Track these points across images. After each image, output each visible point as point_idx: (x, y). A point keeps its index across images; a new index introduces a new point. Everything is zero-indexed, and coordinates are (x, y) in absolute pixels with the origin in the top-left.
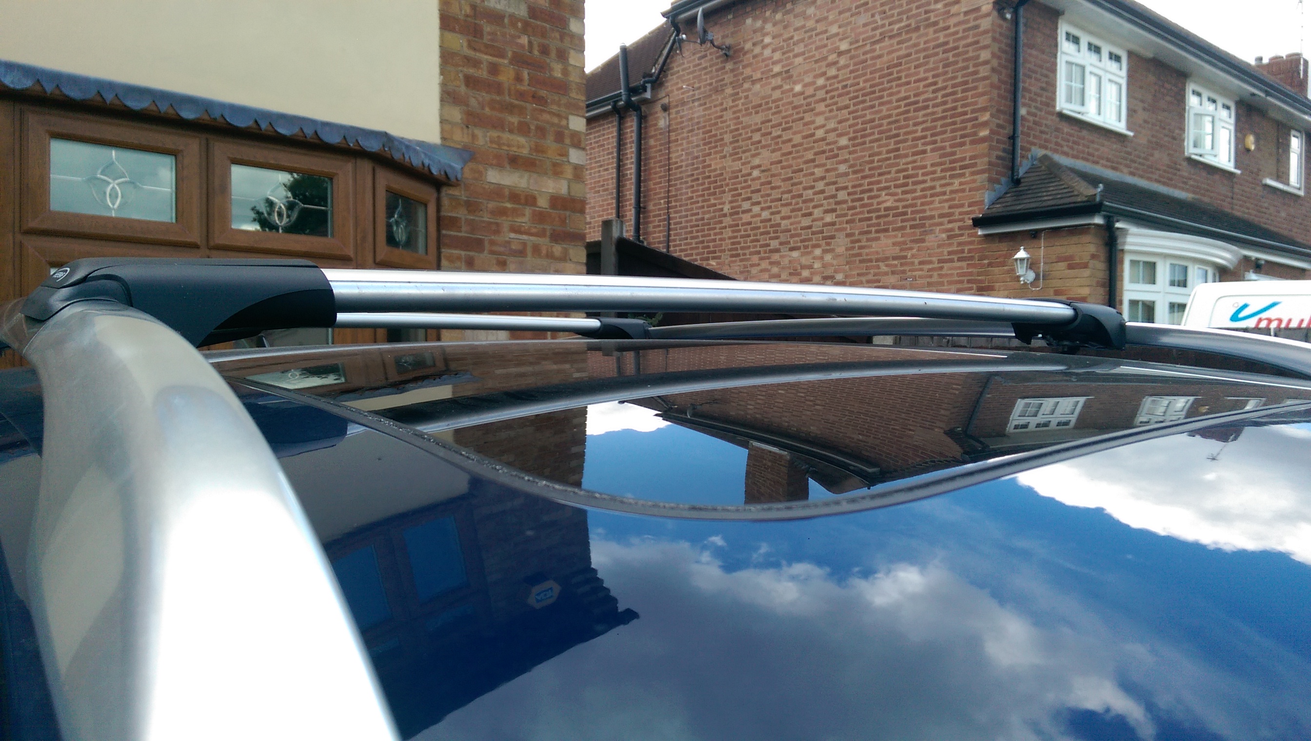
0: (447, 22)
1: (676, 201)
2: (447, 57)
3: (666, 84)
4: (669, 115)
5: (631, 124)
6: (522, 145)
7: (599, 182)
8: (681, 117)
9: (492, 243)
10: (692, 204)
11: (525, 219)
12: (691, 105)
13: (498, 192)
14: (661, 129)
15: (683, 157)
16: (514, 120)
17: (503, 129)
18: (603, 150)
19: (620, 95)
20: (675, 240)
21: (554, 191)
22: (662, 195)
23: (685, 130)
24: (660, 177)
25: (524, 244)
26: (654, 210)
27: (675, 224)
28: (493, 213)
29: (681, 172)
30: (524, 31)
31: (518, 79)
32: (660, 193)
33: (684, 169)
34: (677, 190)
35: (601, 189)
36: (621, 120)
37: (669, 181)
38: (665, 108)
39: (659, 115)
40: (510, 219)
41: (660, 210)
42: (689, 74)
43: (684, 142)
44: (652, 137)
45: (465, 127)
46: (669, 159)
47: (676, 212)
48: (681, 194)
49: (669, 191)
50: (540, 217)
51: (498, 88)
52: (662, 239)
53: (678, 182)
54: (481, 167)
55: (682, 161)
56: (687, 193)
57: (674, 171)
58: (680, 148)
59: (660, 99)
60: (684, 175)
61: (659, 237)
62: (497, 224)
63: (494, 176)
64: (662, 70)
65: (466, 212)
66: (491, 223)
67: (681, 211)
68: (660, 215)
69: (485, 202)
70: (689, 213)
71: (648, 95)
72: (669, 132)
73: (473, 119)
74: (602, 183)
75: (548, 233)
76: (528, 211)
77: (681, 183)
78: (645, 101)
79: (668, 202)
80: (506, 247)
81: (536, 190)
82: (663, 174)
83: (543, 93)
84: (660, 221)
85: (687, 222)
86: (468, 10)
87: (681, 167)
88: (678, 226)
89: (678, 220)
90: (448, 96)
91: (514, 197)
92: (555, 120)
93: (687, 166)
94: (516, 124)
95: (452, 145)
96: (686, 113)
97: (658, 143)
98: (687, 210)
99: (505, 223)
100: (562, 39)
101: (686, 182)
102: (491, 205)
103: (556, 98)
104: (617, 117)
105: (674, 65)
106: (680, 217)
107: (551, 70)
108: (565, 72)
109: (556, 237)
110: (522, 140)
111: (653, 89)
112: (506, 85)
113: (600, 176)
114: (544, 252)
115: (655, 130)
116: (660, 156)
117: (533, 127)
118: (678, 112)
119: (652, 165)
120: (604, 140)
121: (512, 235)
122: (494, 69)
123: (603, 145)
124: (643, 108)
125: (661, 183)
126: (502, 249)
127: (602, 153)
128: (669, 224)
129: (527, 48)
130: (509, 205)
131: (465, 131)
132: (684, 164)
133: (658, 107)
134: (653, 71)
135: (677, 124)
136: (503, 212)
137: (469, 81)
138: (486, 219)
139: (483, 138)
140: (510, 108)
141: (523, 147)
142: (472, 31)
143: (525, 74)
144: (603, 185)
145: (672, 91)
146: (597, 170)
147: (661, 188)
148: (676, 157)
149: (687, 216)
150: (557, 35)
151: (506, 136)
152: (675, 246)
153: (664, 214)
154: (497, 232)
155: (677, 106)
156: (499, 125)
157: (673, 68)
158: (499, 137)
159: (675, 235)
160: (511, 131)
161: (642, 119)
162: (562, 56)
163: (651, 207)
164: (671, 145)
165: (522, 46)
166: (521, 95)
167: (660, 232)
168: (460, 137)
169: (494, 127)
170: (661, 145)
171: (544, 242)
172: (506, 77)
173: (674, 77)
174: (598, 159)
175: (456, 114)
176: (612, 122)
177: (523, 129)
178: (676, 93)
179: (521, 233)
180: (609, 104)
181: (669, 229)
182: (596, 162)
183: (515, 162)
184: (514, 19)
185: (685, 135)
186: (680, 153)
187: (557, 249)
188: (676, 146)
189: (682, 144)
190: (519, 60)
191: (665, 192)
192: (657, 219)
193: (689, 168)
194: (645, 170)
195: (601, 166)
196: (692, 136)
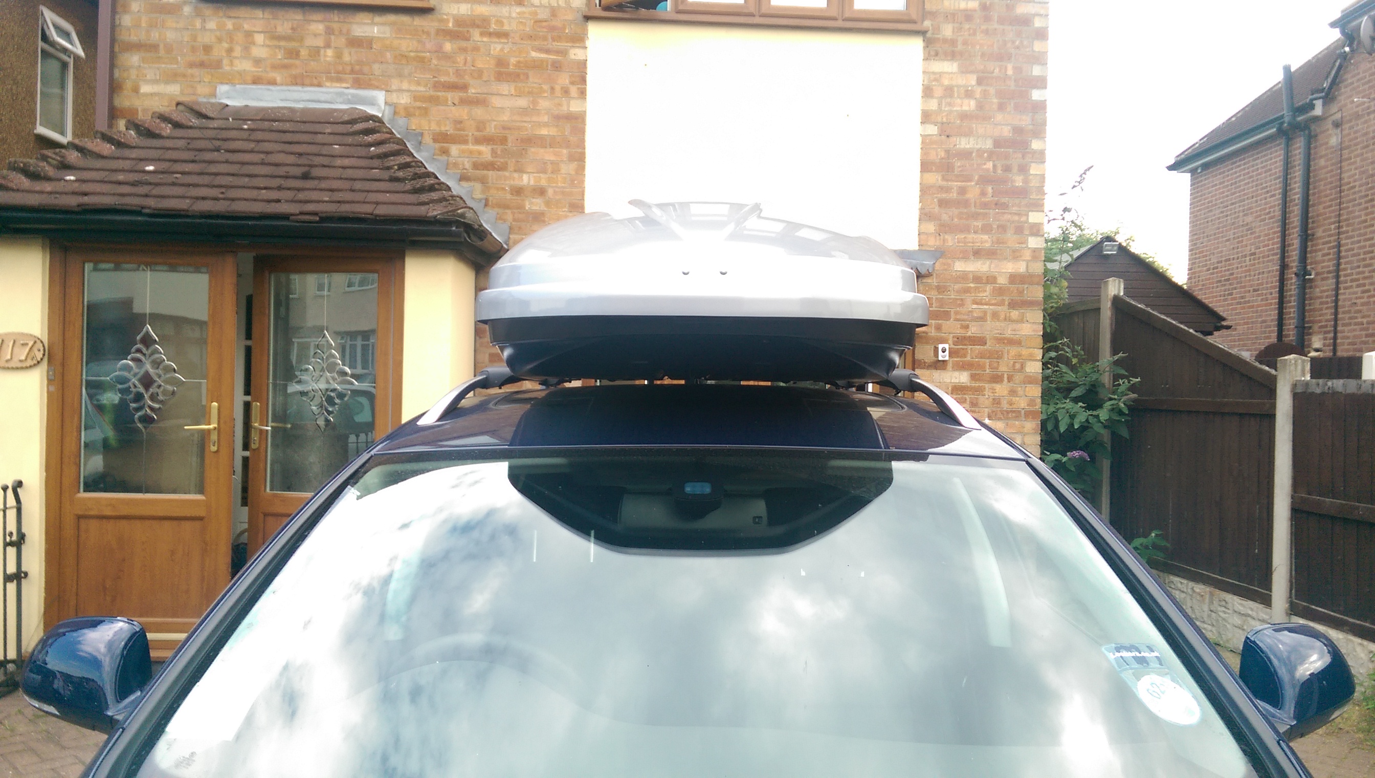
0: (926, 167)
1: (1348, 225)
2: (925, 190)
3: (1340, 98)
4: (1342, 130)
5: (1299, 144)
6: (985, 240)
7: (1265, 209)
8: (1356, 132)
9: (956, 313)
10: (1366, 227)
11: (987, 293)
12: (1366, 118)
13: (963, 277)
14: (1333, 147)
15: (1357, 177)
16: (979, 224)
17: (969, 232)
18: (1270, 175)
19: (1282, 117)
20: (1345, 269)
21: (1013, 271)
22: (1333, 220)
23: (1359, 147)
24: (1332, 200)
25: (985, 313)
26: (1323, 237)
27: (1347, 251)
28: (958, 292)
29: (1354, 193)
30: (989, 158)
31: (983, 194)
32: (1330, 218)
33: (1357, 189)
34: (1348, 213)
35: (1267, 216)
36: (1289, 140)
37: (1340, 203)
38: (1337, 125)
39: (1330, 132)
40: (973, 295)
41: (1330, 236)
42: (1364, 84)
43: (1358, 159)
44: (1321, 157)
45: (937, 235)
46: (1341, 179)
47: (1347, 238)
48: (1354, 218)
49: (1339, 215)
50: (1000, 291)
51: (966, 203)
52: (1331, 268)
53: (1350, 204)
54: (949, 261)
55: (1355, 181)
56: (1360, 216)
57: (1345, 193)
58: (1353, 167)
59: (1332, 115)
60: (1357, 196)
61: (1329, 267)
62: (962, 300)
63: (960, 266)
64: (1333, 83)
65: (937, 293)
66: (957, 299)
67: (1352, 237)
68: (1330, 242)
69: (952, 285)
70: (1362, 238)
71: (1318, 111)
72: (1341, 150)
73: (944, 229)
74: (1267, 211)
75: (1007, 303)
76: (989, 288)
77: (1354, 206)
78: (1316, 119)
79: (1339, 227)
80: (968, 315)
81: (996, 272)
82: (1333, 196)
83: (1005, 200)
84: (1329, 248)
85: (1360, 248)
86: (943, 154)
87: (1354, 187)
88: (1350, 253)
89: (1350, 246)
90: (925, 216)
91: (977, 279)
92: (1016, 218)
93: (1361, 186)
94: (980, 227)
95: (927, 249)
96: (1360, 127)
97: (1329, 163)
98: (1360, 235)
99: (969, 299)
100: (1023, 157)
101: (1360, 204)
102: (957, 287)
103: (1017, 201)
104: (1283, 141)
105: (1348, 76)
106: (1352, 243)
107: (1013, 181)
108: (1026, 181)
109: (1013, 305)
110: (985, 237)
111: (1324, 105)
112: (973, 201)
113: (1266, 204)
114: (1002, 316)
115: (1326, 149)
116: (1331, 177)
117: (995, 226)
118: (1351, 128)
119: (1322, 188)
120: (1271, 164)
121: (975, 306)
122: (962, 191)
123: (1270, 170)
124: (1313, 127)
125: (1331, 206)
126: (966, 317)
127: (1269, 178)
128: (1339, 252)
129: (991, 170)
130: (972, 285)
131: (938, 238)
132: (1357, 183)
133: (1329, 124)
134: (1325, 85)
135: (1350, 141)
136: (967, 291)
137: (943, 203)
138: (953, 297)
139: (951, 240)
140: (975, 216)
141: (986, 241)
142: (945, 167)
143: (990, 189)
144: (1269, 213)
145: (1345, 105)
146: (1263, 196)
147: (1331, 212)
148: (1349, 177)
149: (1359, 242)
150: (1020, 155)
151: (971, 236)
152: (1346, 276)
153: (1335, 241)
154: (962, 305)
155: (1350, 121)
156: (966, 229)
157: (1346, 80)
158: (965, 238)
159: (1346, 263)
160: (975, 232)
161: (1311, 139)
162: (1023, 169)
163: (1319, 233)
164: (1343, 164)
165: (988, 170)
166: (985, 205)
167: (1329, 260)
168: (933, 242)
169: (962, 231)
170: (1332, 165)
171: (1003, 310)
172: (973, 194)
173: (1348, 89)
174: (1264, 185)
175: (931, 227)
176: (1279, 145)
177: (986, 229)
178: (1349, 106)
179: (982, 304)
180: (1272, 128)
181: (1339, 258)
182: (1262, 189)
183: (978, 253)
184: (980, 152)
185: (1359, 151)
186: (1353, 172)
187: (1015, 314)
188: (1349, 165)
189: (1355, 163)
190: (985, 180)
191: (1335, 216)
192: (1326, 246)
193: (1363, 188)
194: (1314, 194)
195: (1268, 192)
196: (1366, 153)
